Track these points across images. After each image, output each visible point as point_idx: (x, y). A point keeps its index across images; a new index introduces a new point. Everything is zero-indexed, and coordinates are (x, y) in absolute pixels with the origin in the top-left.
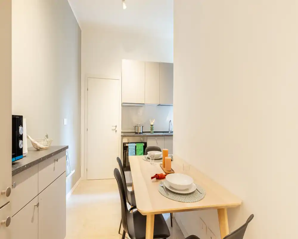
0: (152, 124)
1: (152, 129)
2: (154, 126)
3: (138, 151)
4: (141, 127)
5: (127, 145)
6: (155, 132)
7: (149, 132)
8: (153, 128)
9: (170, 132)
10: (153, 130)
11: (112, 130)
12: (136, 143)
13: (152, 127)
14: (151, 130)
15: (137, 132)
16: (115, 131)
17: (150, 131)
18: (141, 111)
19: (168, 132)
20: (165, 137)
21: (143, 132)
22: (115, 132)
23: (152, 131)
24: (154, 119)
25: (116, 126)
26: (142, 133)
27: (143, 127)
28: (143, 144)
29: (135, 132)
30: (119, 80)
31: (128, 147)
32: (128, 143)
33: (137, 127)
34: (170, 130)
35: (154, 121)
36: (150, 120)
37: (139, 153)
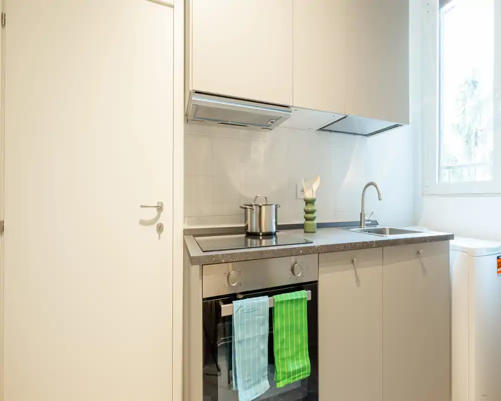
0: (309, 195)
1: (310, 216)
2: (316, 206)
3: (284, 337)
5: (225, 310)
8: (313, 212)
10: (314, 218)
11: (143, 223)
12: (270, 291)
13: (310, 208)
14: (307, 219)
15: (254, 231)
16: (155, 226)
17: (302, 221)
20: (385, 248)
22: (155, 234)
23: (310, 222)
24: (319, 179)
25: (160, 208)
26: (275, 234)
29: (247, 227)
30: (173, 7)
31: (230, 318)
32: (230, 299)
33: (254, 207)
34: (367, 218)
35: (315, 186)
36: (303, 180)
37: (287, 349)
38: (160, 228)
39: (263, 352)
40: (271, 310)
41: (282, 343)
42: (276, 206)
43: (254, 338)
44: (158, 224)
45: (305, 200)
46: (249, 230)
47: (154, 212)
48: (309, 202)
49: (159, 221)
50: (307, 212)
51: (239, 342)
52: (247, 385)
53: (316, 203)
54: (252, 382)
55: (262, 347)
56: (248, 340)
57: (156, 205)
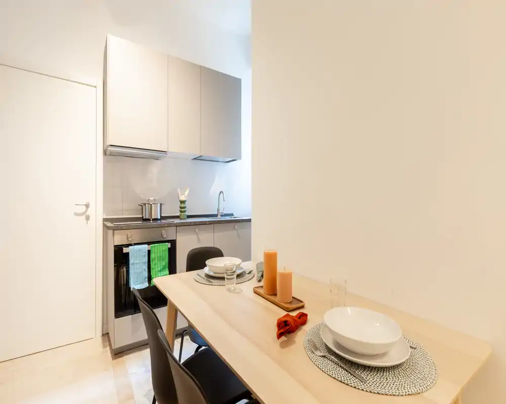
0: (183, 198)
1: (183, 210)
2: (186, 204)
3: (156, 262)
4: (159, 205)
5: (125, 250)
6: (189, 217)
7: (178, 217)
8: (184, 208)
9: (219, 217)
10: (185, 211)
11: (77, 214)
12: (149, 243)
13: (183, 205)
14: (181, 212)
15: (147, 217)
16: (84, 216)
17: (179, 215)
18: (155, 168)
19: (216, 216)
20: (215, 225)
21: (163, 218)
22: (85, 221)
23: (182, 213)
24: (188, 189)
25: (87, 206)
26: (160, 219)
27: (163, 206)
28: (169, 245)
29: (143, 217)
30: (96, 87)
31: (128, 254)
32: (128, 246)
33: (147, 205)
34: (221, 212)
35: (187, 193)
36: (179, 190)
37: (158, 267)
38: (88, 218)
39: (145, 269)
40: (149, 252)
41: (155, 264)
42: (161, 204)
43: (140, 263)
44: (86, 216)
45: (180, 201)
46: (144, 218)
47: (84, 208)
48: (182, 202)
49: (87, 214)
50: (181, 208)
51: (132, 264)
52: (136, 283)
53: (186, 203)
54: (139, 282)
55: (144, 267)
56: (137, 263)
57: (85, 204)
